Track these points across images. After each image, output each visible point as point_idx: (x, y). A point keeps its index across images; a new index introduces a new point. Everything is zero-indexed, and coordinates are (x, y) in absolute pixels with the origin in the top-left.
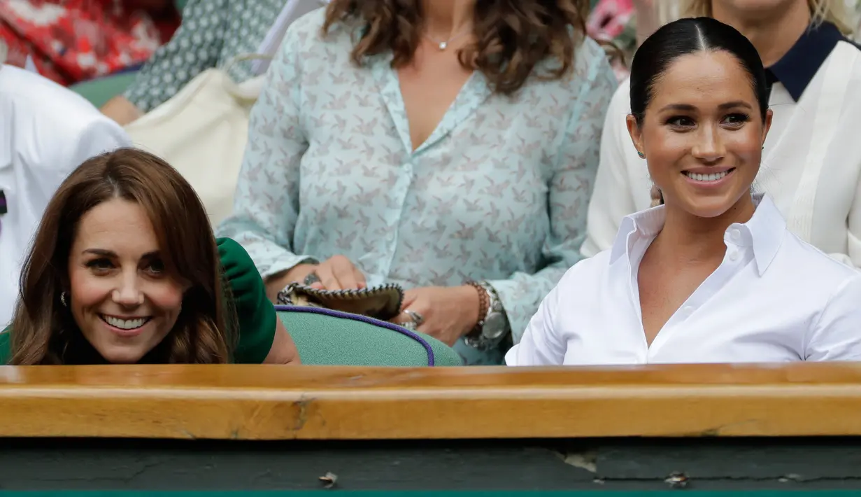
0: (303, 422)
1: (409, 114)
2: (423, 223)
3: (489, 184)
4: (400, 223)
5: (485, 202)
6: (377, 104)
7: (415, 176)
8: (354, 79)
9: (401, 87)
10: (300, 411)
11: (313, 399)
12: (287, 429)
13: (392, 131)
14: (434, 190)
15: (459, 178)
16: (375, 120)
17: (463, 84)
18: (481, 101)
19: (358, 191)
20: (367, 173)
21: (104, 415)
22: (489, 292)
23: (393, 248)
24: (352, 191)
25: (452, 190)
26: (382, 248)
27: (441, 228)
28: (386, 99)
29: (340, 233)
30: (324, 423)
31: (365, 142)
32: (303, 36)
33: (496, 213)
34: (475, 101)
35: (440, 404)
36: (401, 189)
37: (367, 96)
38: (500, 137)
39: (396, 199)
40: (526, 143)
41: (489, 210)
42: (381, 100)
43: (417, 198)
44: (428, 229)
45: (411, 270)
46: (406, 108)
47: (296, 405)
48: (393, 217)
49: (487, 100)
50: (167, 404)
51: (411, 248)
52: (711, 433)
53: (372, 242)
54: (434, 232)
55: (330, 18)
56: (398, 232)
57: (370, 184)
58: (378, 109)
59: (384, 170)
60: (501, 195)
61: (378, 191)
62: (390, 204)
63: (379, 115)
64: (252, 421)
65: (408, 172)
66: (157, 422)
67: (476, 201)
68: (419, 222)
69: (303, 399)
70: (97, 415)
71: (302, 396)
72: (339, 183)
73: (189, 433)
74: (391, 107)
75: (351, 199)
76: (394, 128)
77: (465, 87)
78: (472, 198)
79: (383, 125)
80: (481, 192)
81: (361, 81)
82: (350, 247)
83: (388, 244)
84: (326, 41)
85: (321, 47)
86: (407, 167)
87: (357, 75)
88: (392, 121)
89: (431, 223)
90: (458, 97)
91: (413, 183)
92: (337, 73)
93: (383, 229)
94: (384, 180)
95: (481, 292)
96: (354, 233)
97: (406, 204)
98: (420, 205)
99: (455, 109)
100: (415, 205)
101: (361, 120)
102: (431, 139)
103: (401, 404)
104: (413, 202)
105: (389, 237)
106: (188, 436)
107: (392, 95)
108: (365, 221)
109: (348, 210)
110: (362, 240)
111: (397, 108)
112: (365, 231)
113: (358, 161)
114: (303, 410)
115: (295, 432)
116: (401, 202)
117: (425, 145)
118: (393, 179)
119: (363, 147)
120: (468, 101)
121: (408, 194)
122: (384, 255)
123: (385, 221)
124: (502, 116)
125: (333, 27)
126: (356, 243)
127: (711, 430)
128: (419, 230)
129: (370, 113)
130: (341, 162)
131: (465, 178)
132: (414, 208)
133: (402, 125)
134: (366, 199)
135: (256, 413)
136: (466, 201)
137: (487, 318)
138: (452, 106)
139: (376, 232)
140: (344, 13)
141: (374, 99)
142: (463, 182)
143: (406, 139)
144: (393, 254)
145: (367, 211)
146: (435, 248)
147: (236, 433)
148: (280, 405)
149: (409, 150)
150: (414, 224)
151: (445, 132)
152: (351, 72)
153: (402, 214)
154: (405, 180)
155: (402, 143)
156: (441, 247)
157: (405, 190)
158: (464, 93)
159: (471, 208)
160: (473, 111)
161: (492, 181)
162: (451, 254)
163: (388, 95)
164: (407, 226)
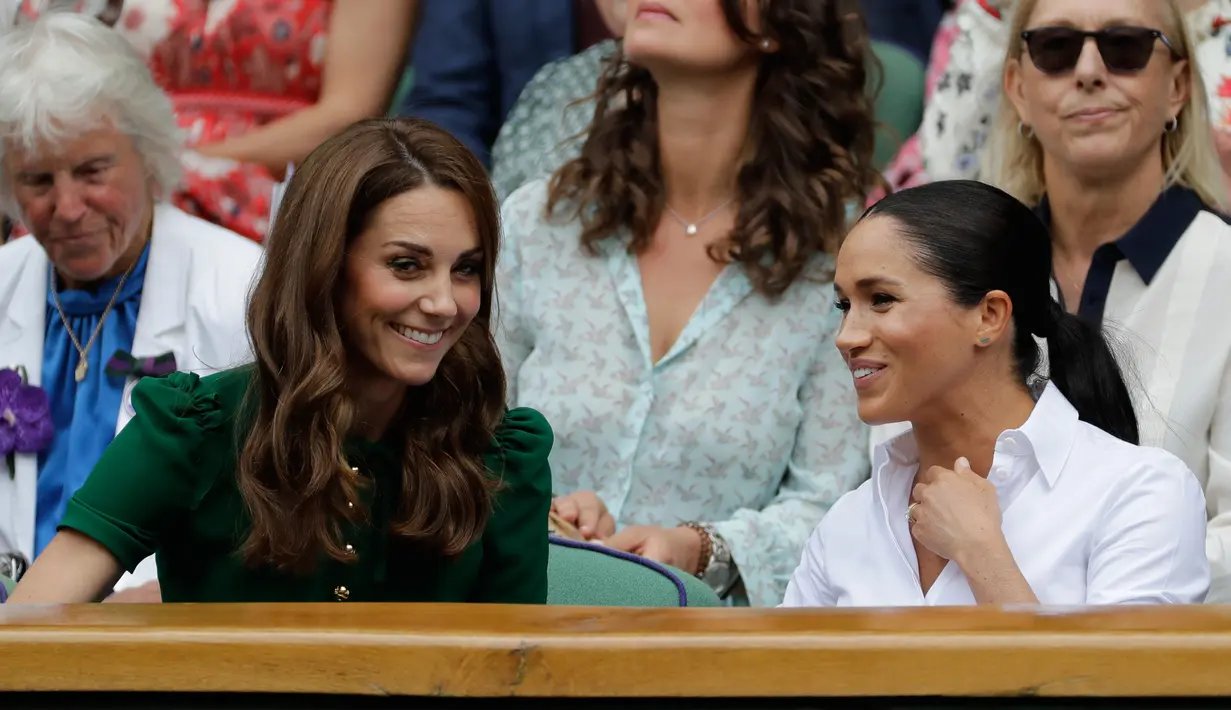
0: (522, 676)
1: (650, 320)
2: (663, 456)
3: (743, 407)
4: (636, 456)
5: (738, 432)
6: (614, 307)
7: (655, 397)
8: (585, 273)
9: (644, 283)
10: (519, 662)
11: (535, 647)
12: (503, 683)
13: (631, 341)
14: (677, 417)
15: (705, 400)
16: (610, 326)
17: (713, 281)
18: (734, 304)
19: (584, 415)
20: (598, 393)
21: (276, 665)
22: (711, 537)
23: (626, 487)
24: (578, 415)
25: (697, 414)
26: (613, 486)
27: (685, 463)
28: (624, 299)
29: (564, 467)
30: (549, 676)
31: (595, 353)
32: (524, 215)
33: (753, 444)
34: (727, 304)
35: (694, 654)
36: (638, 414)
37: (601, 297)
38: (757, 348)
39: (632, 426)
40: (790, 353)
41: (744, 440)
42: (618, 301)
43: (658, 426)
44: (669, 465)
45: (650, 516)
46: (648, 311)
47: (514, 653)
48: (627, 449)
49: (743, 301)
50: (355, 651)
51: (649, 487)
52: (1031, 692)
53: (602, 479)
54: (677, 468)
55: (555, 194)
56: (634, 467)
57: (599, 407)
58: (614, 312)
59: (617, 388)
60: (759, 422)
61: (608, 416)
62: (624, 432)
63: (616, 319)
64: (459, 674)
65: (647, 393)
66: (341, 674)
67: (728, 431)
68: (659, 455)
69: (524, 647)
70: (266, 664)
71: (523, 643)
72: (562, 405)
73: (381, 688)
74: (630, 309)
75: (576, 424)
76: (633, 336)
77: (716, 284)
78: (723, 424)
79: (619, 332)
80: (734, 418)
81: (594, 277)
82: (575, 484)
83: (621, 482)
84: (551, 224)
85: (545, 230)
86: (646, 387)
87: (589, 268)
88: (630, 327)
89: (674, 457)
90: (708, 296)
91: (653, 406)
92: (563, 266)
93: (615, 464)
94: (618, 403)
95: (704, 536)
96: (581, 467)
97: (644, 432)
98: (661, 435)
99: (704, 313)
100: (655, 433)
101: (592, 326)
102: (674, 351)
103: (643, 653)
104: (653, 432)
105: (621, 474)
106: (378, 691)
107: (631, 294)
108: (594, 452)
109: (573, 439)
110: (591, 475)
111: (637, 311)
112: (593, 464)
113: (585, 376)
114: (523, 660)
115: (512, 688)
116: (637, 430)
117: (666, 358)
118: (627, 401)
119: (591, 359)
120: (719, 302)
121: (647, 420)
122: (615, 496)
123: (617, 453)
124: (761, 321)
125: (559, 207)
126: (583, 479)
127: (1029, 689)
128: (658, 465)
129: (604, 318)
130: (565, 378)
131: (714, 399)
132: (653, 438)
133: (642, 333)
134: (594, 424)
135: (464, 664)
136: (715, 430)
137: (708, 569)
138: (700, 306)
139: (606, 466)
140: (572, 188)
141: (609, 300)
142: (712, 405)
143: (646, 350)
144: (626, 494)
145: (597, 440)
146: (679, 488)
147: (440, 688)
148: (494, 655)
149: (649, 365)
150: (652, 457)
151: (690, 341)
152: (582, 265)
153: (639, 445)
154: (643, 402)
155: (641, 356)
156: (686, 487)
157: (644, 415)
158: (715, 292)
159: (723, 439)
160: (726, 315)
161: (747, 403)
162: (699, 498)
163: (627, 294)
164: (644, 460)
